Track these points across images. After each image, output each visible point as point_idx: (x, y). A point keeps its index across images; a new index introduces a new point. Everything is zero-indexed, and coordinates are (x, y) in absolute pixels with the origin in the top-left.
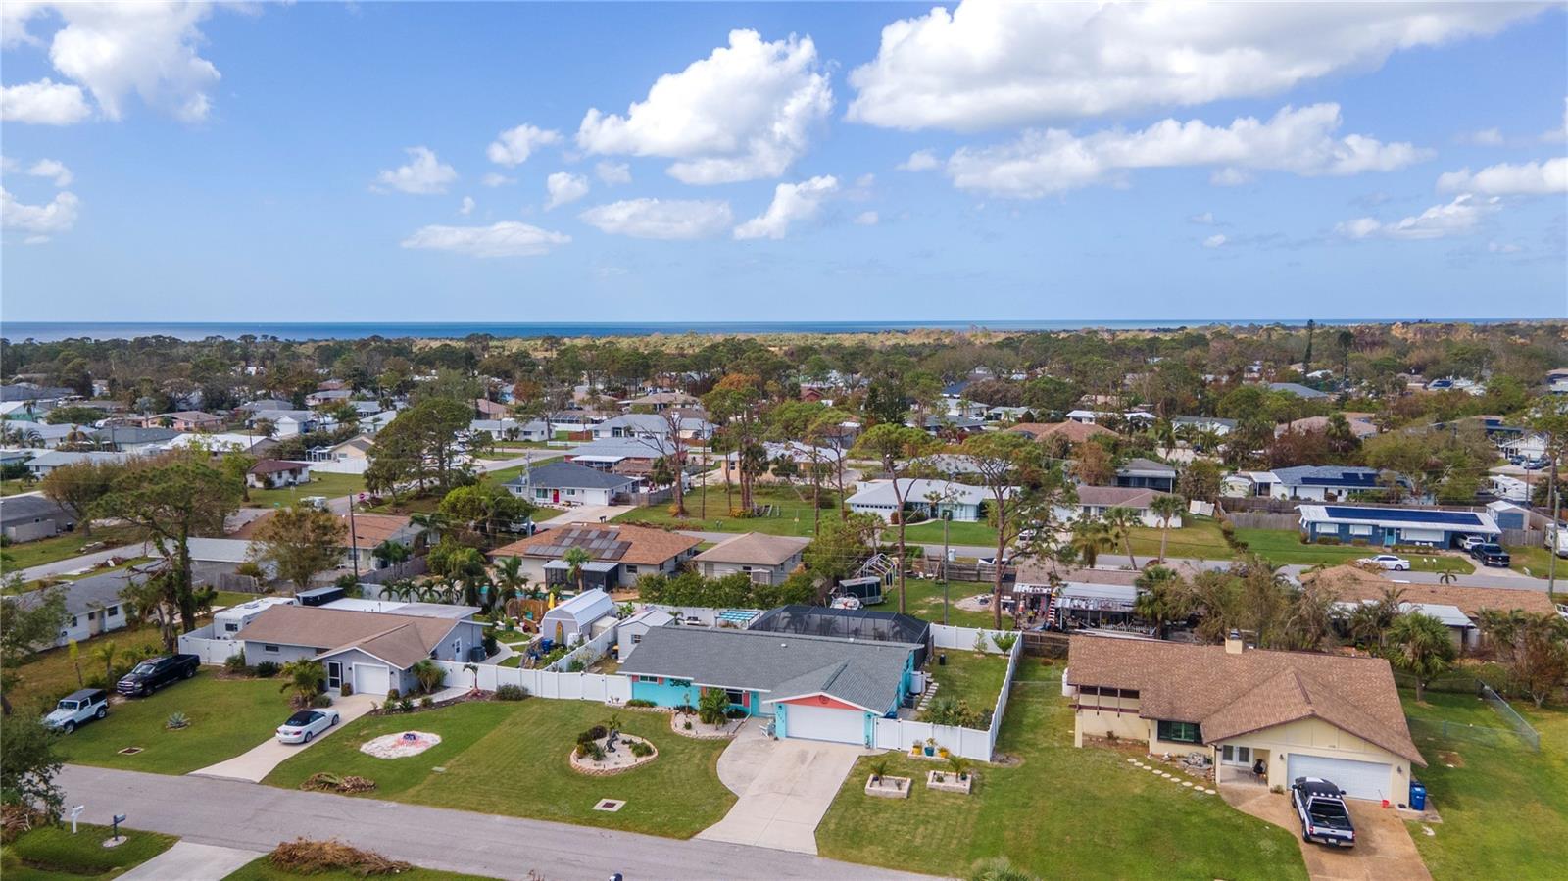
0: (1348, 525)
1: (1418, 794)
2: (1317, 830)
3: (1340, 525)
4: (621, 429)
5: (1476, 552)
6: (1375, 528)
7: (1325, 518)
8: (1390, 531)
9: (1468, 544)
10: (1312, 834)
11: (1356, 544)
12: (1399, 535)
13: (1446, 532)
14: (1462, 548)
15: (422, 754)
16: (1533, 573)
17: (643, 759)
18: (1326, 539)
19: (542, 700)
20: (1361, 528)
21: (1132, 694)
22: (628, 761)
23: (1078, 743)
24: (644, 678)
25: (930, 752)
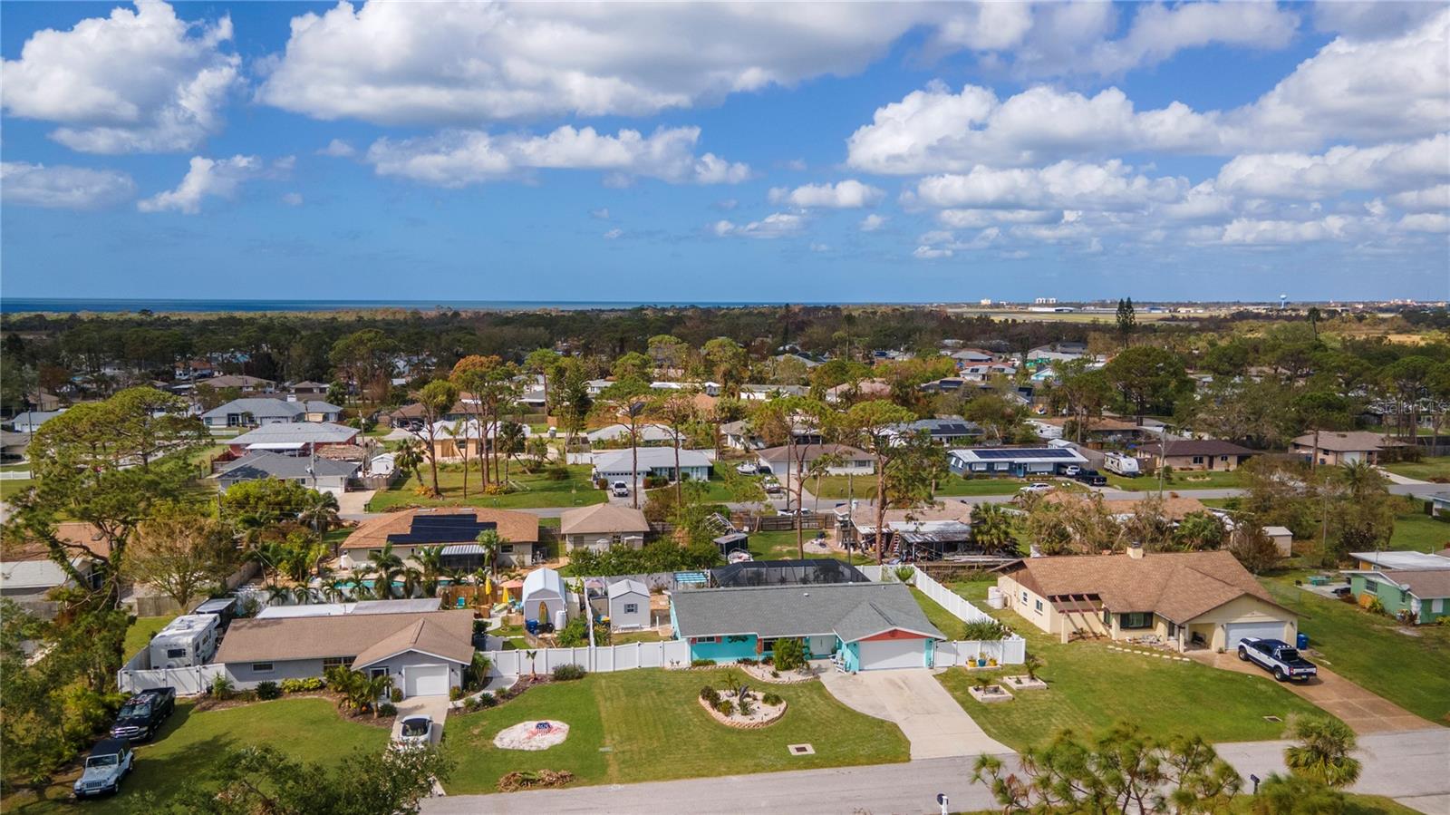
0: (993, 463)
1: (1303, 638)
2: (1295, 671)
3: (988, 463)
5: (1078, 476)
6: (1011, 464)
7: (977, 459)
8: (1020, 465)
9: (1069, 471)
10: (1291, 674)
11: (1000, 477)
12: (1025, 468)
13: (1054, 463)
14: (1064, 474)
15: (569, 739)
16: (1124, 488)
17: (781, 707)
18: (980, 475)
19: (603, 675)
20: (1002, 463)
21: (1094, 597)
22: (774, 712)
23: (1064, 640)
24: (701, 639)
25: (983, 663)
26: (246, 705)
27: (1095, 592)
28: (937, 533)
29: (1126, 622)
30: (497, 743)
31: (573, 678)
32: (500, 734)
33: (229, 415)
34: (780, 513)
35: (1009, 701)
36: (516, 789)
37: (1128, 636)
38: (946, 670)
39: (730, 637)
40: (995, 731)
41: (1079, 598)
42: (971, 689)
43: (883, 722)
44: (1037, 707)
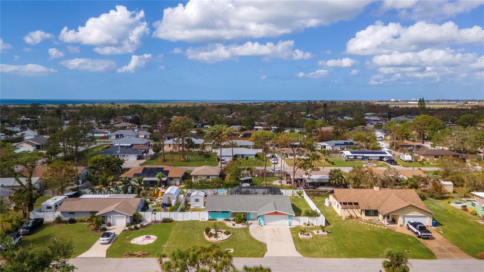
0: (356, 156)
1: (434, 223)
2: (423, 234)
3: (354, 156)
4: (119, 135)
5: (387, 161)
6: (363, 156)
7: (350, 154)
8: (366, 157)
9: (385, 159)
10: (421, 235)
11: (359, 161)
12: (368, 158)
13: (379, 156)
14: (383, 161)
15: (155, 242)
16: (403, 166)
17: (229, 236)
18: (351, 160)
19: (178, 222)
20: (360, 156)
21: (356, 204)
22: (225, 237)
23: (344, 219)
24: (212, 212)
25: (308, 225)
26: (64, 225)
27: (357, 202)
28: (317, 179)
29: (368, 213)
30: (132, 242)
31: (168, 222)
32: (134, 239)
33: (116, 135)
34: (270, 171)
35: (311, 239)
36: (128, 257)
37: (368, 218)
38: (295, 226)
39: (222, 211)
40: (300, 249)
41: (350, 204)
42: (299, 234)
43: (262, 243)
44: (320, 241)
